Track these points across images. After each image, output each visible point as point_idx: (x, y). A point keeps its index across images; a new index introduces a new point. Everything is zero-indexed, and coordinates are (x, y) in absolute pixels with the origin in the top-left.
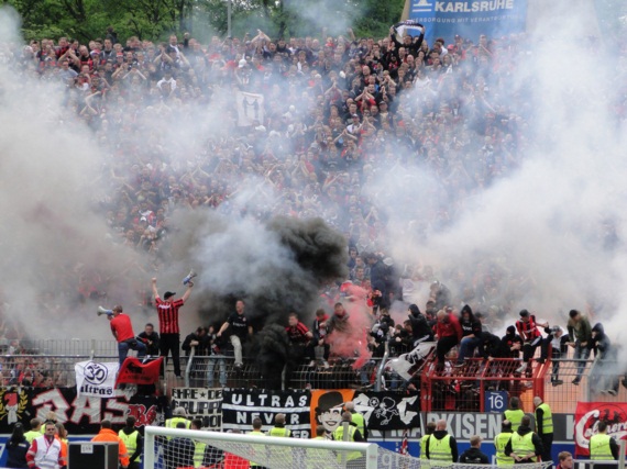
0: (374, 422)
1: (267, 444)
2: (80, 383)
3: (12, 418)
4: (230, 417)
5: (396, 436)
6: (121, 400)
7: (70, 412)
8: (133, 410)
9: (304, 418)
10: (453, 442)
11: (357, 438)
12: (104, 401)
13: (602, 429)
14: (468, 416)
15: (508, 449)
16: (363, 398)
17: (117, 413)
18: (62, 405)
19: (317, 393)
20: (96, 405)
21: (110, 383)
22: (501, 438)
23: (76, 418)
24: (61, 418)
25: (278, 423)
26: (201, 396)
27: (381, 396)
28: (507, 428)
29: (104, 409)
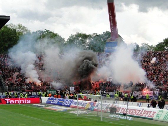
0: (102, 93)
1: (90, 96)
2: (70, 89)
3: (63, 93)
4: (86, 93)
5: (104, 95)
6: (75, 91)
7: (69, 92)
8: (76, 92)
9: (94, 93)
10: (110, 95)
11: (100, 95)
12: (73, 91)
13: (126, 94)
14: (112, 92)
15: (116, 96)
16: (100, 91)
17: (74, 92)
18: (68, 92)
19: (96, 90)
20: (72, 92)
21: (74, 89)
22: (115, 95)
23: (70, 93)
24: (68, 93)
25: (92, 93)
26: (83, 91)
27: (102, 90)
28: (116, 94)
29: (73, 92)
